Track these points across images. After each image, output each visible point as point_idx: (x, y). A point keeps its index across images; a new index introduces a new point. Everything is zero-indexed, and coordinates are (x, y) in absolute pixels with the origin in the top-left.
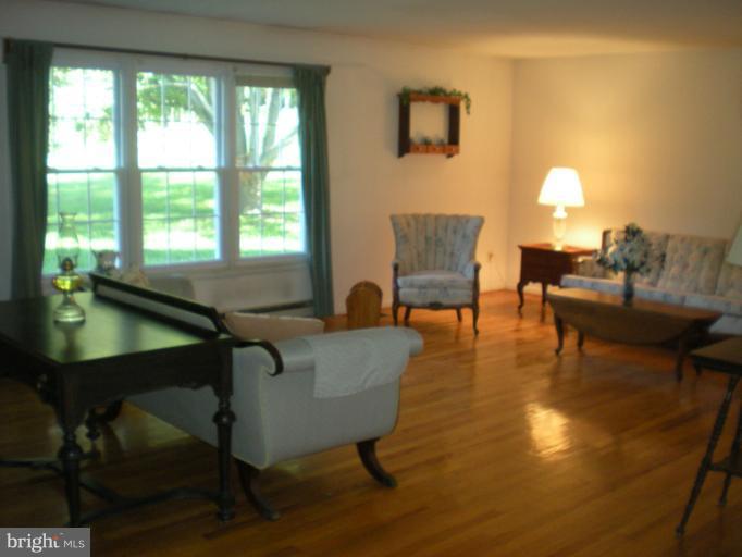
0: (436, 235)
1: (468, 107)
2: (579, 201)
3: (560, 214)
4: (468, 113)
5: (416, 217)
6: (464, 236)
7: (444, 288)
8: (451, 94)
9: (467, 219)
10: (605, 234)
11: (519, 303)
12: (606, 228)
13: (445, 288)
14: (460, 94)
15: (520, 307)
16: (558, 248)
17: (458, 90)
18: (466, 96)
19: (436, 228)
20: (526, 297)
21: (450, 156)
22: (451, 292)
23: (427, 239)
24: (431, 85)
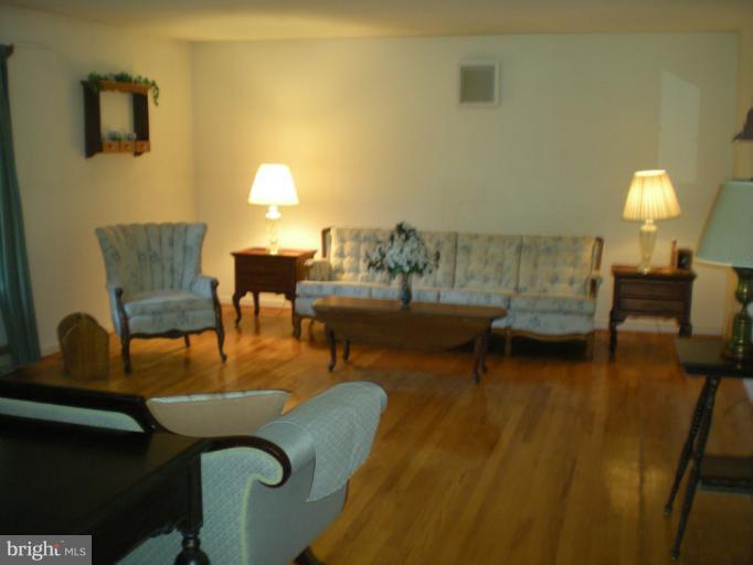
0: (150, 249)
1: (156, 97)
2: (293, 200)
3: (273, 214)
4: (157, 104)
5: (123, 228)
6: (185, 248)
7: (181, 311)
8: (136, 82)
9: (186, 228)
10: (325, 233)
11: (236, 317)
12: (326, 226)
13: (183, 312)
14: (146, 81)
15: (238, 321)
16: (274, 252)
17: (144, 77)
18: (154, 84)
19: (148, 242)
20: (242, 311)
21: (137, 154)
22: (190, 315)
23: (140, 256)
24: (117, 72)
